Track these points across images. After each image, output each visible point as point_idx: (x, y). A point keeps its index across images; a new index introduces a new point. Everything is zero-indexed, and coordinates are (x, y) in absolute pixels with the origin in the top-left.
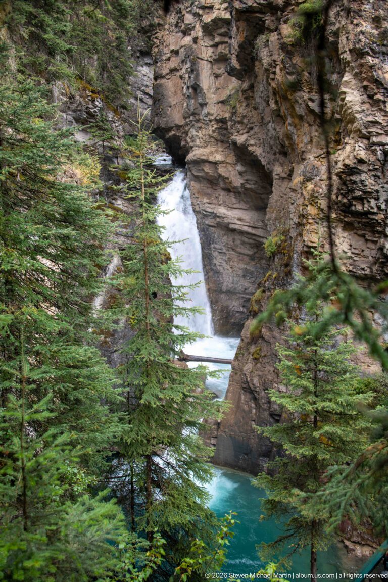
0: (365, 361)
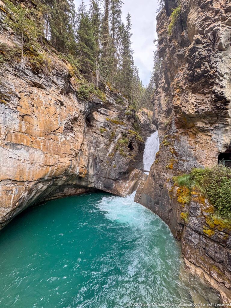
0: (207, 162)
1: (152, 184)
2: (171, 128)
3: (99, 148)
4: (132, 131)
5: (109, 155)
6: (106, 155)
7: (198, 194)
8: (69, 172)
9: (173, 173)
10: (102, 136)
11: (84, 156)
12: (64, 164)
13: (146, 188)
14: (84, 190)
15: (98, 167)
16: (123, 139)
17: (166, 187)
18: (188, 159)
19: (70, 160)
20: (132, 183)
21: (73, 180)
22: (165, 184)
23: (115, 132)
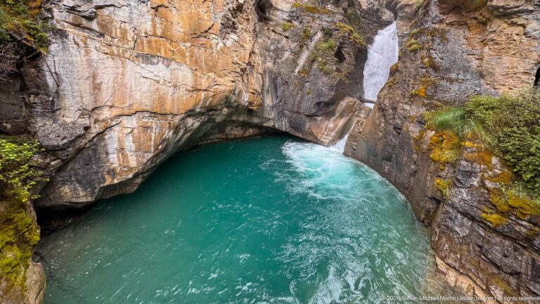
0: (506, 83)
1: (380, 125)
2: (428, 13)
3: (281, 59)
4: (342, 25)
5: (299, 72)
6: (293, 72)
7: (477, 148)
8: (233, 100)
9: (426, 106)
10: (287, 37)
11: (255, 75)
12: (223, 88)
13: (367, 131)
14: (257, 131)
15: (279, 93)
16: (326, 41)
17: (408, 131)
18: (461, 77)
19: (233, 82)
20: (341, 122)
21: (239, 115)
22: (405, 125)
23: (309, 29)
